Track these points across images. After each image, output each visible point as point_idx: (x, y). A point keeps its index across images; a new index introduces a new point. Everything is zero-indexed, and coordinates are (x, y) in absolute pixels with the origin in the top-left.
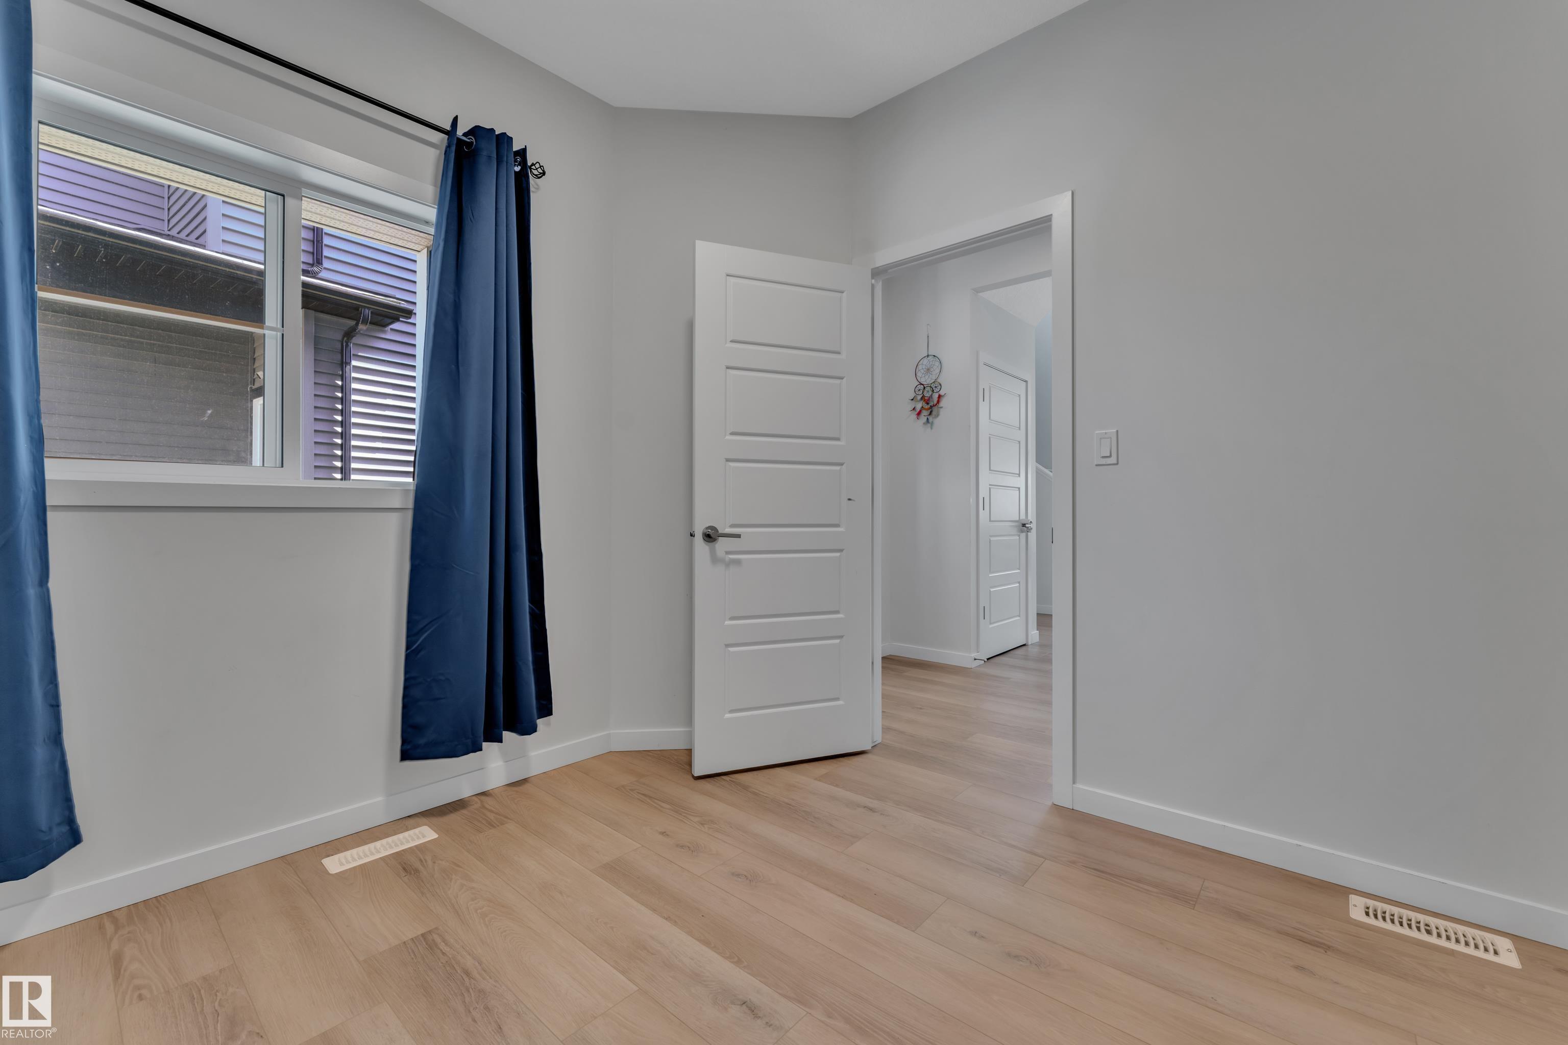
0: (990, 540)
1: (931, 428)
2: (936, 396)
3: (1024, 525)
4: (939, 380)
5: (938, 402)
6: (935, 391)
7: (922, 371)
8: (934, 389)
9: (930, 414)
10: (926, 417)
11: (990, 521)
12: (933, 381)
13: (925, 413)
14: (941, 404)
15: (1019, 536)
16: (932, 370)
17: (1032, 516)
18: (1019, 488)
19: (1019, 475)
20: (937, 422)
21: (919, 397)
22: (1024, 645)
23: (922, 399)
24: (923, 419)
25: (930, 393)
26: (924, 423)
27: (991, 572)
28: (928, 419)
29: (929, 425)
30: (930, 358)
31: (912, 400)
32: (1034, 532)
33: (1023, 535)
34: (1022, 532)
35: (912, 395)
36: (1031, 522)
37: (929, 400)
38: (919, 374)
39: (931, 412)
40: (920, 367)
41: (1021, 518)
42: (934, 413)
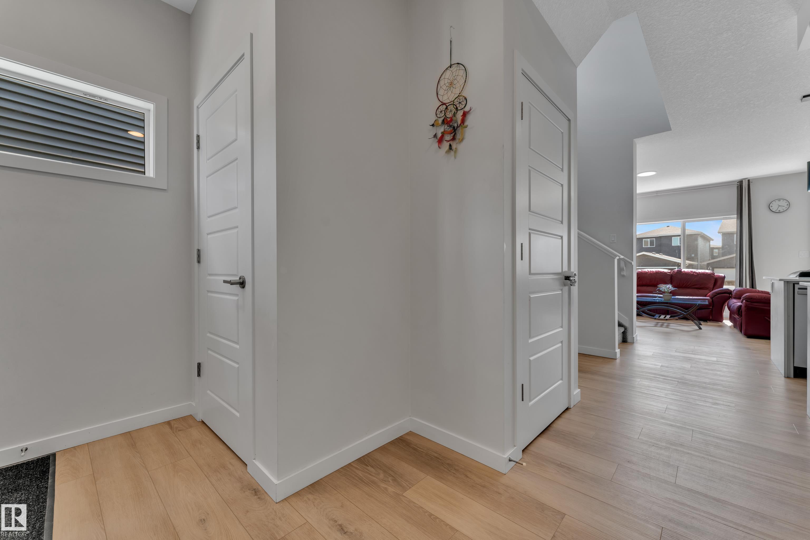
0: (530, 296)
1: (455, 158)
2: (460, 115)
3: (567, 278)
4: (464, 94)
5: (463, 121)
6: (459, 108)
7: (444, 87)
8: (458, 106)
9: (454, 139)
10: (449, 143)
11: (530, 274)
12: (457, 95)
13: (448, 137)
14: (466, 124)
15: (562, 290)
16: (455, 82)
17: (574, 269)
18: (562, 237)
19: (562, 222)
20: (461, 147)
21: (440, 121)
22: (567, 409)
23: (443, 122)
24: (446, 145)
25: (454, 110)
26: (446, 152)
27: (530, 337)
28: (450, 145)
29: (452, 153)
30: (454, 67)
31: (433, 125)
32: (577, 284)
33: (566, 288)
34: (565, 285)
35: (432, 119)
36: (575, 275)
37: (451, 120)
38: (441, 92)
39: (454, 136)
40: (442, 83)
41: (564, 270)
42: (458, 136)
